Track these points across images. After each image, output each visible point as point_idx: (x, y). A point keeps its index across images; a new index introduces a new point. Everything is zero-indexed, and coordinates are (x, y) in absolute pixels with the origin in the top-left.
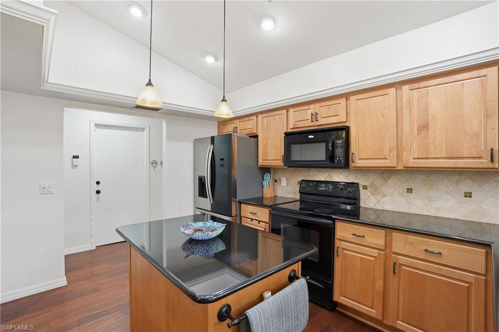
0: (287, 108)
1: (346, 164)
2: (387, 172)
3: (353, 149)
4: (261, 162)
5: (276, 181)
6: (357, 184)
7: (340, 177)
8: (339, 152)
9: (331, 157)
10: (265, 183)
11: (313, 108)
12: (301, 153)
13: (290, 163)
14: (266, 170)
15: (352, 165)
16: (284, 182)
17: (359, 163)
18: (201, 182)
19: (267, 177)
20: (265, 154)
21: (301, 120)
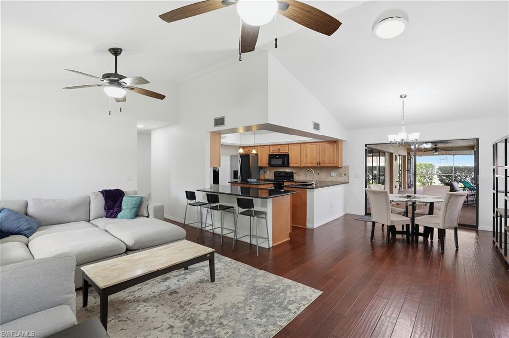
0: (270, 146)
1: (288, 166)
2: (301, 168)
3: (290, 161)
4: (260, 165)
5: (265, 172)
6: (293, 172)
7: (288, 170)
8: (286, 162)
9: (284, 163)
10: (261, 173)
11: (278, 147)
12: (274, 162)
13: (271, 165)
14: (261, 168)
15: (290, 166)
16: (268, 173)
17: (291, 165)
18: (235, 173)
19: (262, 171)
20: (261, 161)
21: (274, 151)
